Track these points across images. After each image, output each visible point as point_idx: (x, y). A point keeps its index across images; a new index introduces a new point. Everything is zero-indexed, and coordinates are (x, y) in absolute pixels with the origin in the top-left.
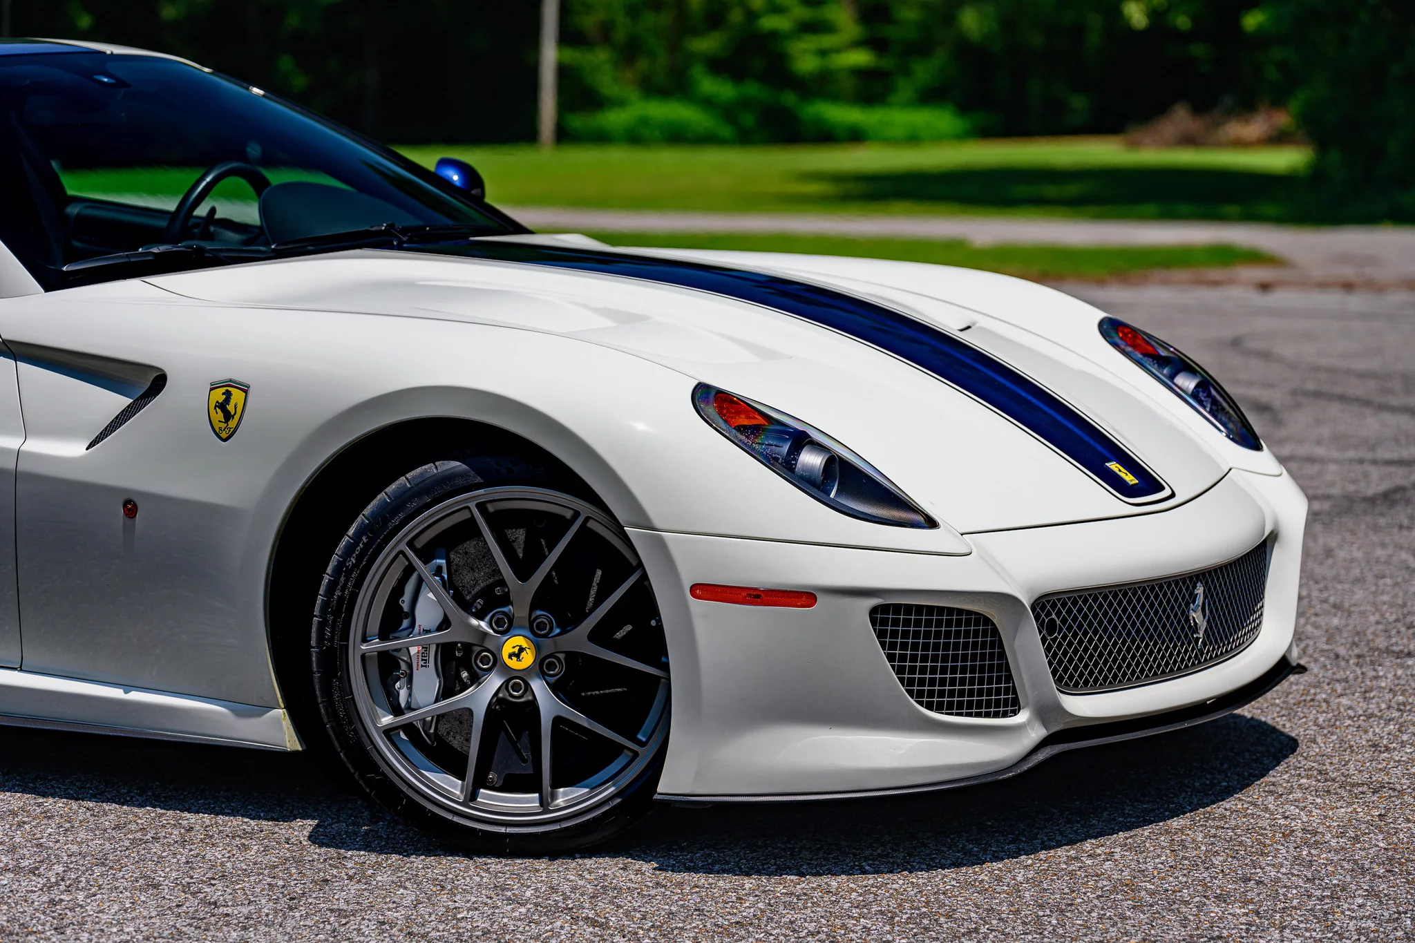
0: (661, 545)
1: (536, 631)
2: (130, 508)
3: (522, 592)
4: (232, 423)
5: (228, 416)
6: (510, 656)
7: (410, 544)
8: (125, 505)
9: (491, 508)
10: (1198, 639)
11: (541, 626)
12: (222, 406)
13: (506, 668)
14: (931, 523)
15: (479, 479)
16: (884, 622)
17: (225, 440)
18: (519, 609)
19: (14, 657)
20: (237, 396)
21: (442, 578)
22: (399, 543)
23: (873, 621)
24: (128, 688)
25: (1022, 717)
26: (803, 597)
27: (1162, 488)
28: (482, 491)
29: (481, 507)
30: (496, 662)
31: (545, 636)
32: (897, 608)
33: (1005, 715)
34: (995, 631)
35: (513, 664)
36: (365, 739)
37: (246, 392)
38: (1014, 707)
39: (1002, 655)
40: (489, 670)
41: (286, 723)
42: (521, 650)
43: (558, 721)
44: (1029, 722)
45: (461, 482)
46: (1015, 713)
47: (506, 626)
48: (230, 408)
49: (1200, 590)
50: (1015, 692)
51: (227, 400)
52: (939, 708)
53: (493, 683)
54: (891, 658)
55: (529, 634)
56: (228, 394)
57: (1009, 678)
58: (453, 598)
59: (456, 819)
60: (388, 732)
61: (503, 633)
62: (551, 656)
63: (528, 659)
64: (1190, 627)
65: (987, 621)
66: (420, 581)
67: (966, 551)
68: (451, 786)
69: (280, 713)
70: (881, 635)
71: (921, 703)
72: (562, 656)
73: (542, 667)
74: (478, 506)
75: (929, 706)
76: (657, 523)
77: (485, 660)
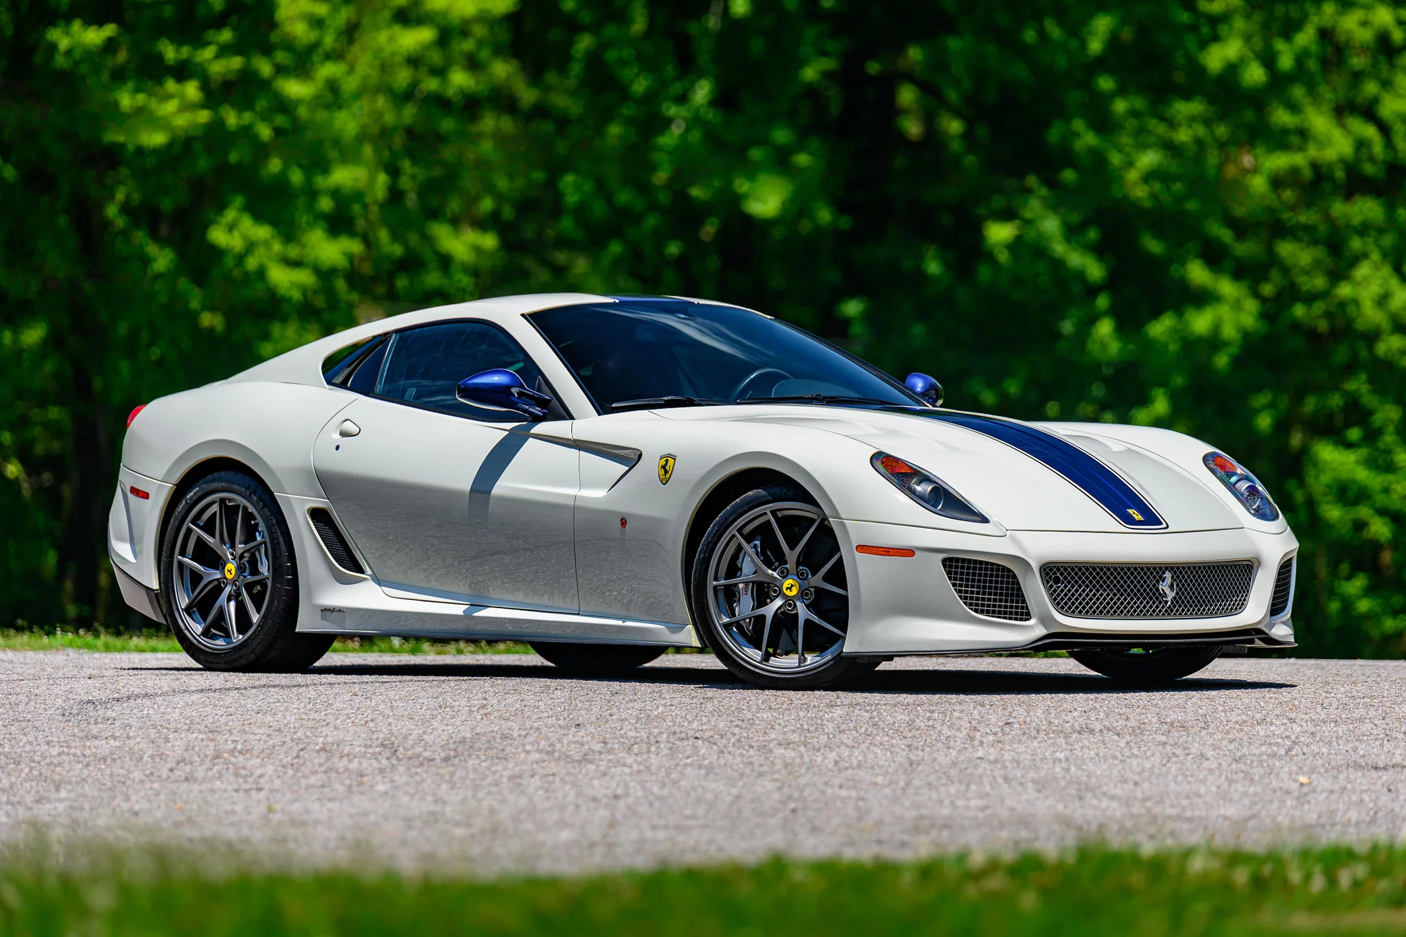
0: (843, 526)
1: (801, 576)
2: (624, 522)
3: (792, 556)
4: (668, 476)
5: (666, 472)
6: (787, 589)
7: (739, 531)
8: (622, 520)
9: (779, 514)
10: (1166, 602)
11: (802, 574)
12: (664, 467)
13: (785, 596)
14: (985, 520)
15: (770, 498)
16: (951, 566)
17: (664, 484)
18: (791, 565)
19: (575, 608)
20: (671, 461)
21: (757, 551)
22: (733, 529)
23: (944, 566)
24: (624, 619)
25: (1032, 622)
26: (908, 552)
27: (1162, 524)
28: (772, 505)
29: (774, 513)
30: (780, 593)
31: (805, 579)
32: (957, 560)
33: (1021, 620)
34: (1014, 576)
35: (788, 593)
36: (713, 627)
37: (675, 459)
38: (1027, 616)
39: (1019, 589)
40: (777, 596)
41: (693, 632)
42: (792, 586)
43: (807, 622)
44: (1035, 624)
45: (764, 499)
46: (1028, 619)
47: (785, 575)
48: (667, 468)
49: (1168, 575)
50: (1027, 608)
51: (666, 464)
52: (982, 612)
53: (778, 602)
54: (954, 585)
55: (796, 578)
56: (667, 461)
57: (1024, 601)
58: (762, 561)
59: (756, 670)
60: (727, 627)
61: (783, 578)
62: (807, 589)
63: (794, 591)
64: (1160, 594)
65: (1009, 570)
66: (745, 553)
67: (1003, 534)
68: (755, 655)
69: (690, 627)
70: (949, 573)
71: (971, 609)
72: (812, 590)
73: (802, 594)
74: (771, 512)
75: (976, 611)
76: (843, 517)
77: (775, 591)
